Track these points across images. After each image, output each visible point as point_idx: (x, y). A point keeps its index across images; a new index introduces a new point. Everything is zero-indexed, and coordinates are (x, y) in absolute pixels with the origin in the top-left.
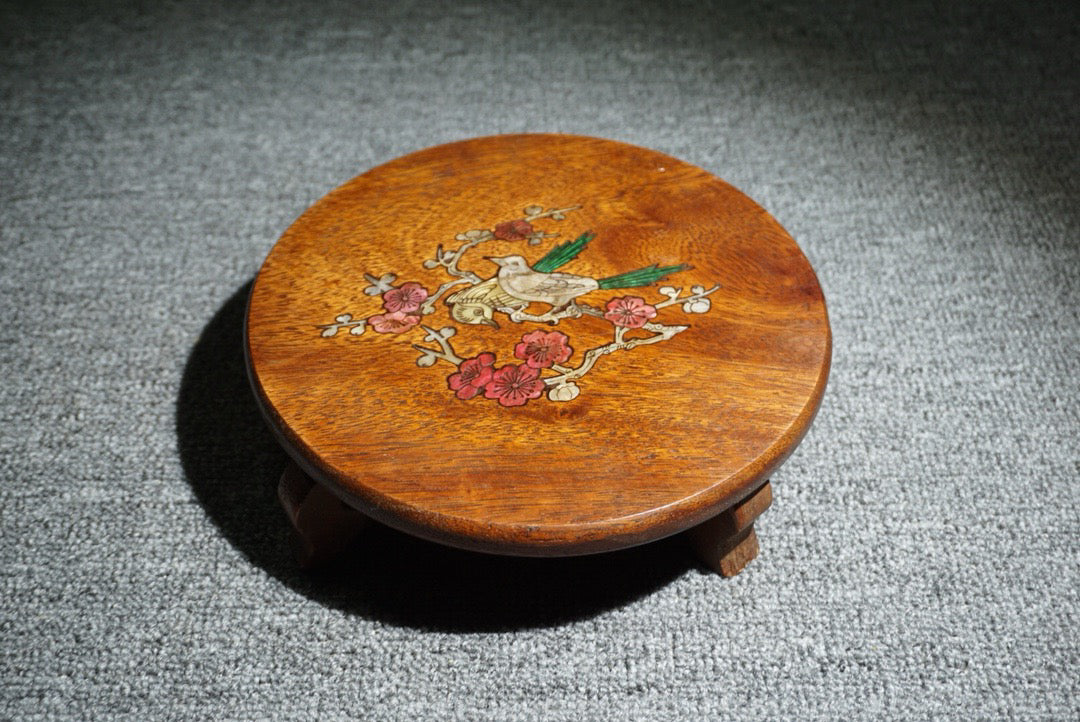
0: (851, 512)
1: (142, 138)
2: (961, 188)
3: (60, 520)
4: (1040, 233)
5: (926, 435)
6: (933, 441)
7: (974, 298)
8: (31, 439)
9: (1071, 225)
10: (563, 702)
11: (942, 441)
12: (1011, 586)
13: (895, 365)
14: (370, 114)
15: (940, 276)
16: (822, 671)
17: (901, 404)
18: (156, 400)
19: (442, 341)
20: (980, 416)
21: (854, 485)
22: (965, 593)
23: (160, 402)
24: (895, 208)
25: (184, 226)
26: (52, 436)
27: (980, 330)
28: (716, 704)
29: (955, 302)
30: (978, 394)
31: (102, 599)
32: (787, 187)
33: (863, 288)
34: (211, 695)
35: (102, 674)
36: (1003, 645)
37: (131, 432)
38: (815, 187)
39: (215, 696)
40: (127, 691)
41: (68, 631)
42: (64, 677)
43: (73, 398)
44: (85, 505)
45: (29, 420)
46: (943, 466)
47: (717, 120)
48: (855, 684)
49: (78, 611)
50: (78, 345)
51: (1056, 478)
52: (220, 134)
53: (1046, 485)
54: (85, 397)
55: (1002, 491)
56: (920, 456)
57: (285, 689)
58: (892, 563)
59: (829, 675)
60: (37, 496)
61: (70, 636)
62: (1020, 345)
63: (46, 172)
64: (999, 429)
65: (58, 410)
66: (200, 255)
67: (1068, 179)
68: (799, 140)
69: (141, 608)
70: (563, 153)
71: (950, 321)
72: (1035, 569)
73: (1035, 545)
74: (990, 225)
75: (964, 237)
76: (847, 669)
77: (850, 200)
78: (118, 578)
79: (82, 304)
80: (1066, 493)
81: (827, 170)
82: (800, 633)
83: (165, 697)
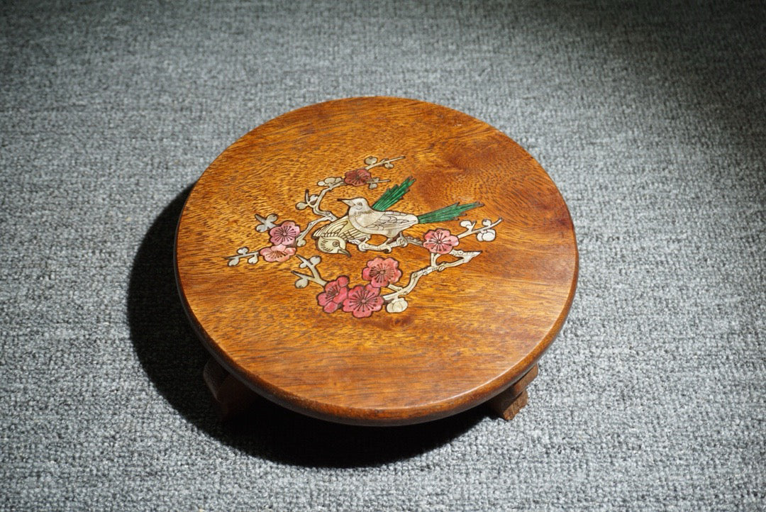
0: (569, 342)
1: (83, 64)
2: (651, 101)
3: (43, 352)
4: (703, 135)
5: (620, 286)
6: (624, 290)
7: (656, 185)
8: (20, 294)
9: (724, 128)
10: (379, 477)
11: (630, 290)
12: (671, 393)
13: (601, 235)
14: (243, 44)
15: (634, 167)
16: (547, 453)
17: (604, 264)
18: (103, 265)
19: (312, 267)
20: (656, 271)
21: (571, 323)
22: (641, 398)
23: (106, 266)
24: (606, 116)
25: (115, 132)
26: (34, 291)
27: (659, 208)
28: (478, 477)
29: (643, 188)
30: (656, 256)
31: (74, 408)
32: (532, 100)
33: (582, 177)
34: (150, 474)
35: (77, 461)
36: (664, 434)
37: (87, 288)
38: (552, 100)
39: (152, 475)
40: (95, 472)
41: (53, 431)
42: (53, 462)
43: (46, 263)
44: (59, 341)
45: (18, 279)
46: (631, 309)
47: (485, 48)
48: (568, 462)
49: (59, 417)
50: (48, 224)
51: (705, 316)
52: (138, 60)
53: (697, 321)
54: (54, 262)
55: (668, 326)
56: (616, 301)
57: (198, 470)
58: (594, 378)
59: (551, 456)
60: (26, 335)
61: (55, 434)
62: (686, 220)
63: (17, 90)
64: (669, 281)
65: (36, 272)
66: (128, 155)
67: (724, 93)
68: (541, 63)
69: (101, 414)
70: (391, 113)
71: (640, 202)
72: (687, 381)
73: (688, 364)
74: (670, 129)
75: (652, 139)
76: (563, 452)
77: (575, 110)
78: (84, 394)
79: (48, 192)
80: (710, 327)
81: (560, 87)
82: (533, 427)
83: (120, 476)
